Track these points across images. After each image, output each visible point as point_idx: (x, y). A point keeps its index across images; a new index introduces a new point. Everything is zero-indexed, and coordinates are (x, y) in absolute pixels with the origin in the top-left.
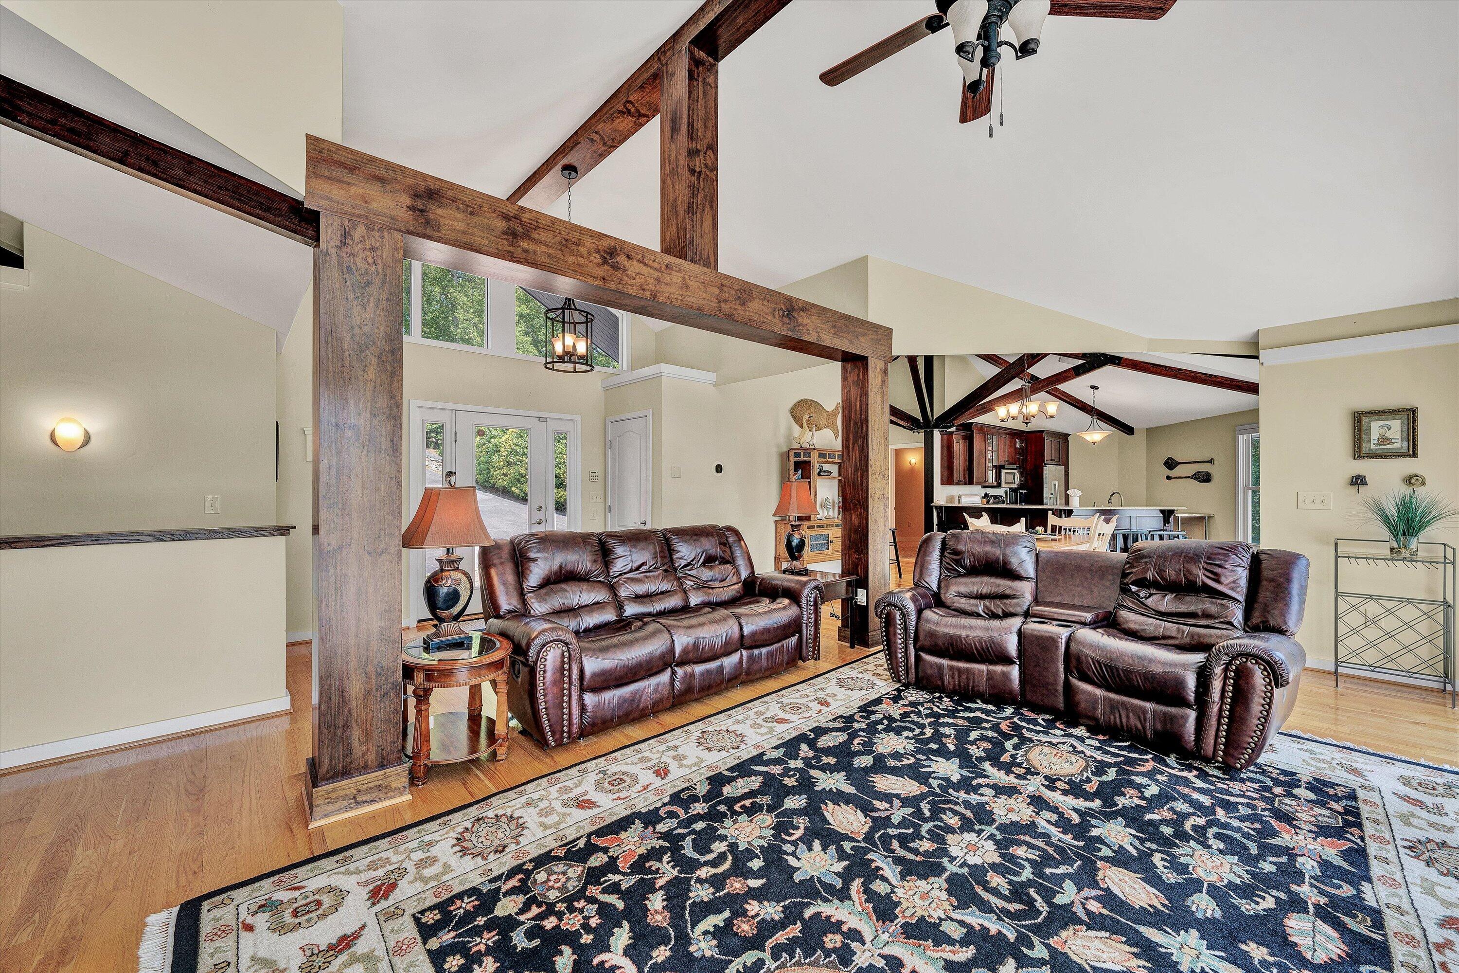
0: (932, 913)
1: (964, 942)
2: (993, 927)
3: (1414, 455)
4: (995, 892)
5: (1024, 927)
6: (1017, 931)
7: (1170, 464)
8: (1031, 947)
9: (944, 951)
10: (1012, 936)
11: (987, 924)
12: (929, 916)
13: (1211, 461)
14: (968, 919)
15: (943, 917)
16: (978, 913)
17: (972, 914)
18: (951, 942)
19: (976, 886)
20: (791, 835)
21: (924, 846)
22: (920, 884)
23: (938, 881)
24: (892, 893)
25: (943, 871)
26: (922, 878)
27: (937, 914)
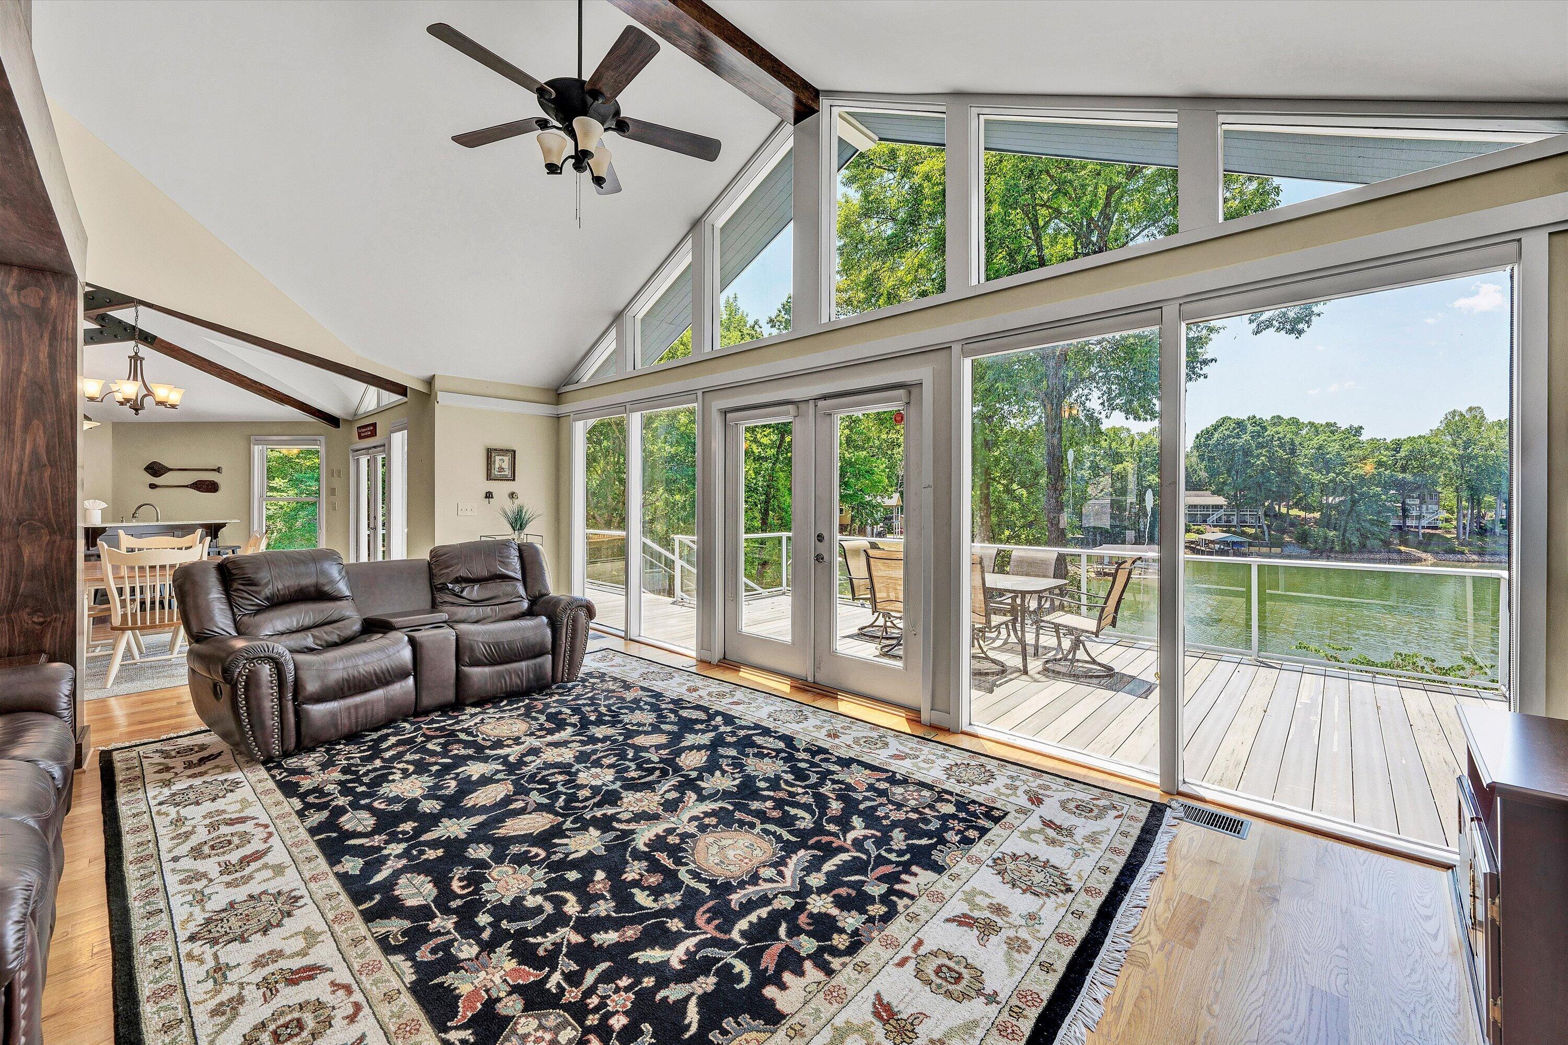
3: (514, 480)
7: (155, 469)
12: (659, 803)
13: (218, 470)
18: (682, 799)
20: (537, 855)
21: (584, 793)
22: (625, 800)
23: (624, 794)
24: (632, 812)
25: (615, 790)
26: (621, 798)
27: (657, 798)
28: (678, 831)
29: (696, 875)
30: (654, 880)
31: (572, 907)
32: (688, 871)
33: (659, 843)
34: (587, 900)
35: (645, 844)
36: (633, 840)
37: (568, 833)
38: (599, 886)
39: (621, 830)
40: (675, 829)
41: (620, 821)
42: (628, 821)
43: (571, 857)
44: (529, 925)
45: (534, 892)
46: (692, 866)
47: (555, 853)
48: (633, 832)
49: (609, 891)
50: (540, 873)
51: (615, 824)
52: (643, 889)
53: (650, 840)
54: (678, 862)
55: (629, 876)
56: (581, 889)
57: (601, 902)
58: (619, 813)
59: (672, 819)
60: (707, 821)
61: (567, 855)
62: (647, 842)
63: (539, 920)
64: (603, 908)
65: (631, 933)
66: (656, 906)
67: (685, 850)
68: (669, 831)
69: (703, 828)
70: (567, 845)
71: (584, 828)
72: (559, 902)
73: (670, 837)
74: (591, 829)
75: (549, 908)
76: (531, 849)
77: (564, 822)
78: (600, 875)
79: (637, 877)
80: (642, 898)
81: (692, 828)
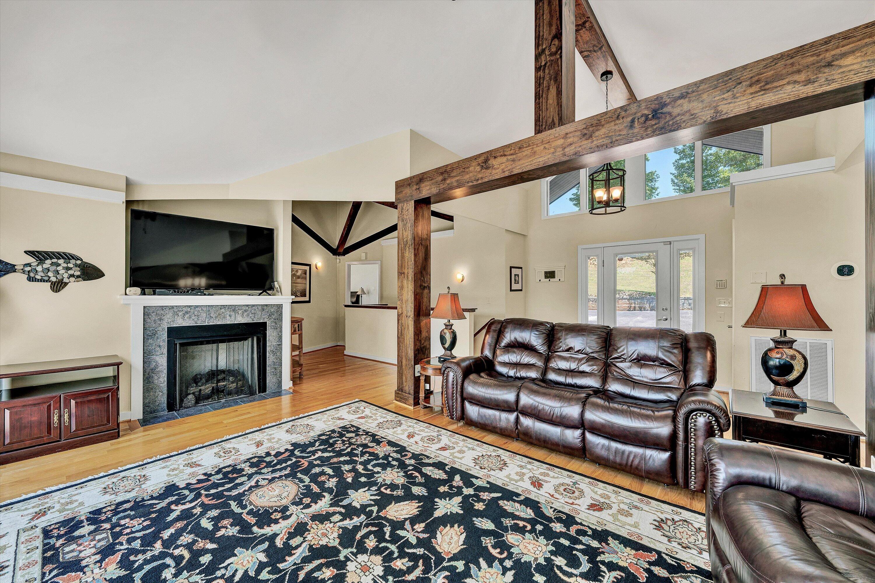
0: (311, 535)
1: (286, 544)
2: (290, 560)
4: (319, 568)
5: (286, 574)
6: (284, 570)
8: (269, 572)
9: (285, 535)
10: (281, 566)
11: (294, 557)
12: (309, 534)
14: (300, 550)
15: (306, 539)
16: (304, 555)
17: (303, 551)
18: (288, 539)
19: (325, 560)
20: (386, 489)
21: (371, 543)
22: (336, 535)
23: (336, 543)
24: (331, 522)
25: (345, 547)
26: (340, 536)
27: (309, 537)
28: (302, 506)
29: (301, 481)
30: (323, 478)
31: (360, 468)
32: (305, 482)
33: (316, 498)
34: (354, 470)
35: (324, 497)
36: (331, 500)
37: (373, 503)
38: (349, 475)
39: (339, 506)
40: (304, 508)
41: (340, 513)
42: (334, 513)
43: (367, 488)
44: (375, 462)
45: (378, 473)
46: (301, 485)
47: (376, 490)
48: (331, 505)
49: (344, 473)
50: (380, 480)
51: (343, 511)
52: (329, 474)
53: (321, 500)
54: (308, 487)
55: (335, 480)
56: (358, 475)
57: (347, 469)
58: (341, 521)
59: (303, 516)
60: (279, 515)
61: (369, 490)
62: (323, 498)
63: (372, 463)
64: (347, 467)
65: (335, 460)
66: (323, 468)
67: (301, 494)
68: (308, 506)
69: (285, 509)
70: (371, 495)
71: (364, 507)
72: (366, 469)
73: (308, 502)
74: (359, 507)
75: (370, 467)
76: (391, 493)
77: (378, 512)
78: (349, 480)
79: (330, 479)
80: (330, 471)
81: (293, 509)
